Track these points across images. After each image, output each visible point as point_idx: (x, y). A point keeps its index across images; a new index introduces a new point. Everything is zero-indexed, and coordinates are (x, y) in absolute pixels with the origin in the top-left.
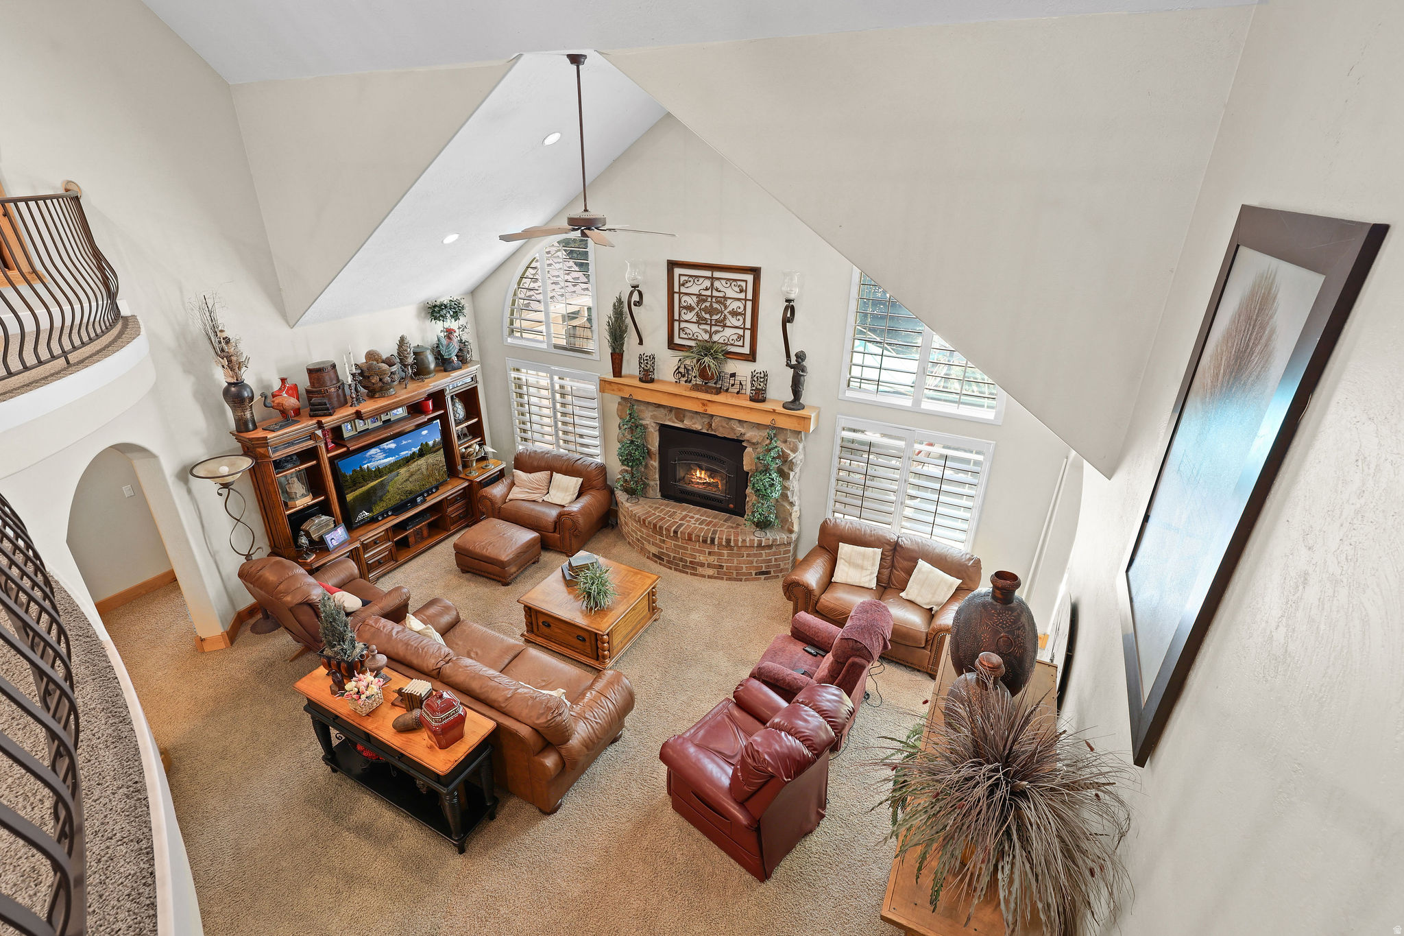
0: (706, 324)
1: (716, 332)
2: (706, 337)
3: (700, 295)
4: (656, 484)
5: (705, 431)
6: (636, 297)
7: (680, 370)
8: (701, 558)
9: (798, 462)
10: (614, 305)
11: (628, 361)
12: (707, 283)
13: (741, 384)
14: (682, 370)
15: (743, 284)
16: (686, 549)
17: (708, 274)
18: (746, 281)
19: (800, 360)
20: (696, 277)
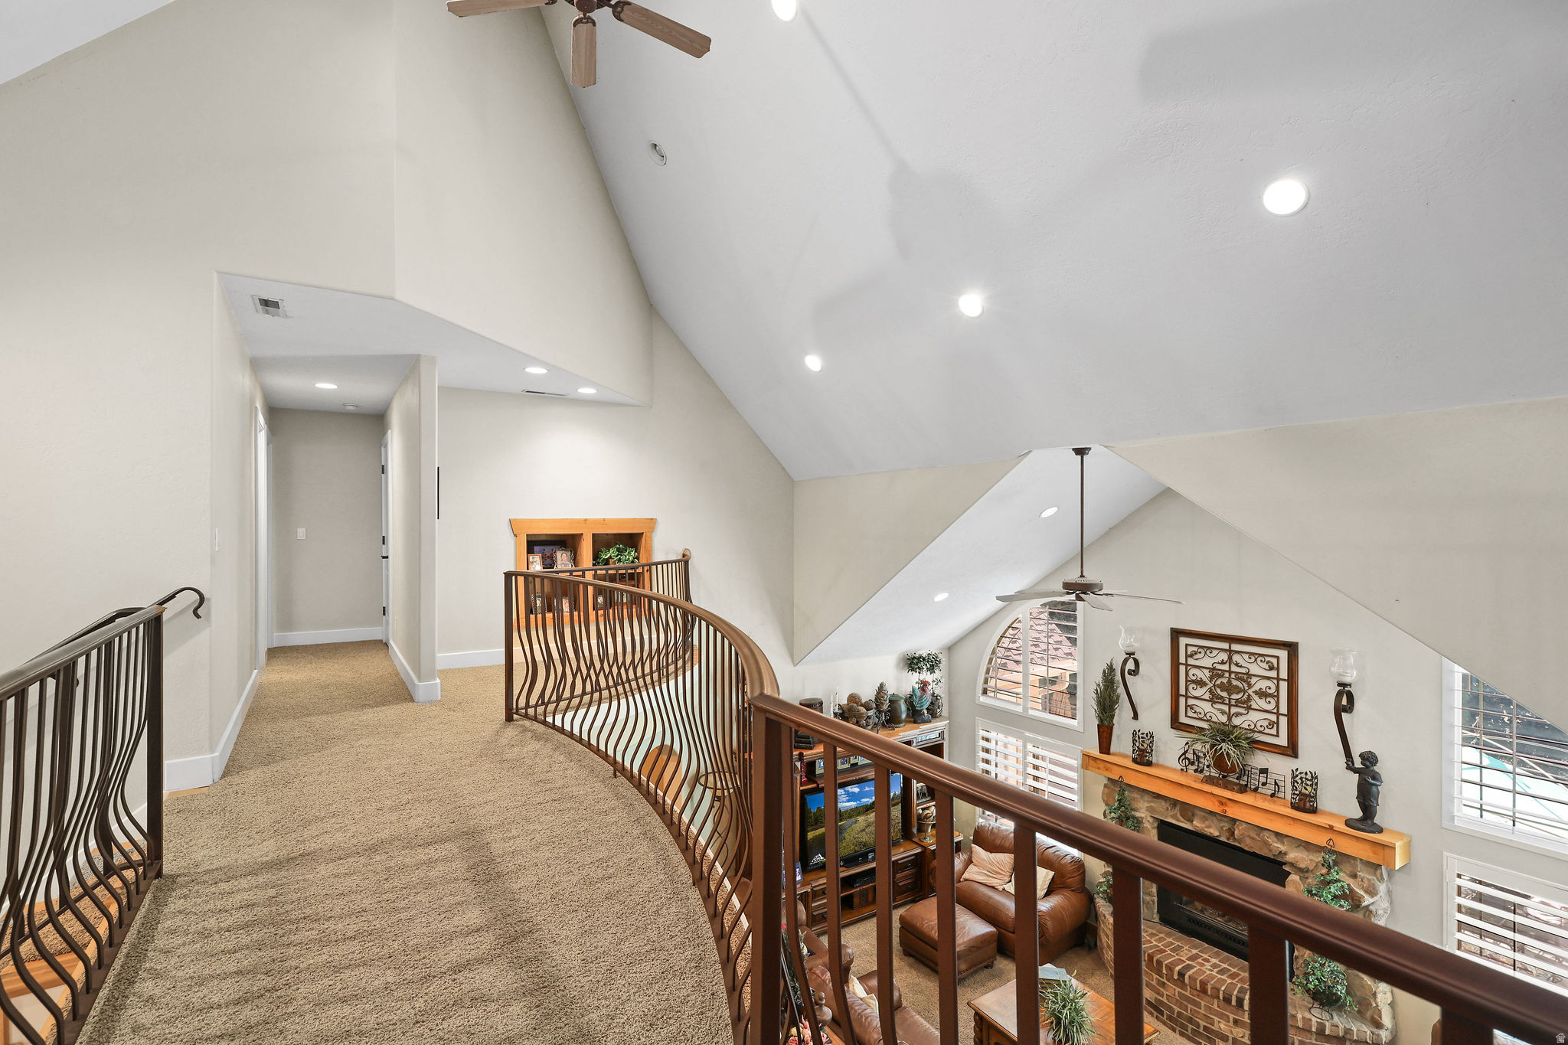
0: (1222, 703)
1: (1237, 715)
2: (1224, 719)
3: (1214, 669)
4: (1153, 901)
5: (1223, 839)
6: (1130, 665)
7: (1188, 755)
8: (1222, 1026)
9: (1380, 912)
10: (1104, 671)
11: (1118, 736)
12: (1224, 656)
13: (1276, 784)
14: (1190, 756)
15: (1274, 661)
16: (1198, 1005)
17: (1225, 646)
18: (1278, 658)
19: (1368, 764)
20: (1209, 648)
